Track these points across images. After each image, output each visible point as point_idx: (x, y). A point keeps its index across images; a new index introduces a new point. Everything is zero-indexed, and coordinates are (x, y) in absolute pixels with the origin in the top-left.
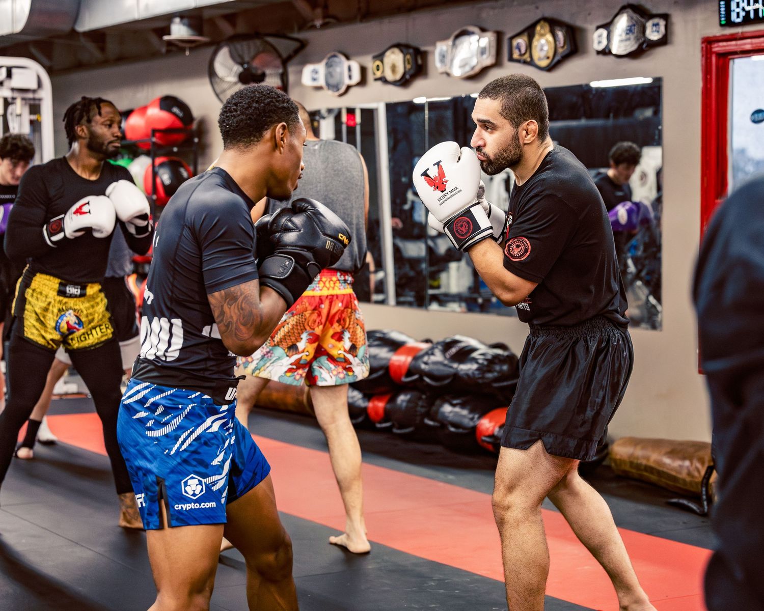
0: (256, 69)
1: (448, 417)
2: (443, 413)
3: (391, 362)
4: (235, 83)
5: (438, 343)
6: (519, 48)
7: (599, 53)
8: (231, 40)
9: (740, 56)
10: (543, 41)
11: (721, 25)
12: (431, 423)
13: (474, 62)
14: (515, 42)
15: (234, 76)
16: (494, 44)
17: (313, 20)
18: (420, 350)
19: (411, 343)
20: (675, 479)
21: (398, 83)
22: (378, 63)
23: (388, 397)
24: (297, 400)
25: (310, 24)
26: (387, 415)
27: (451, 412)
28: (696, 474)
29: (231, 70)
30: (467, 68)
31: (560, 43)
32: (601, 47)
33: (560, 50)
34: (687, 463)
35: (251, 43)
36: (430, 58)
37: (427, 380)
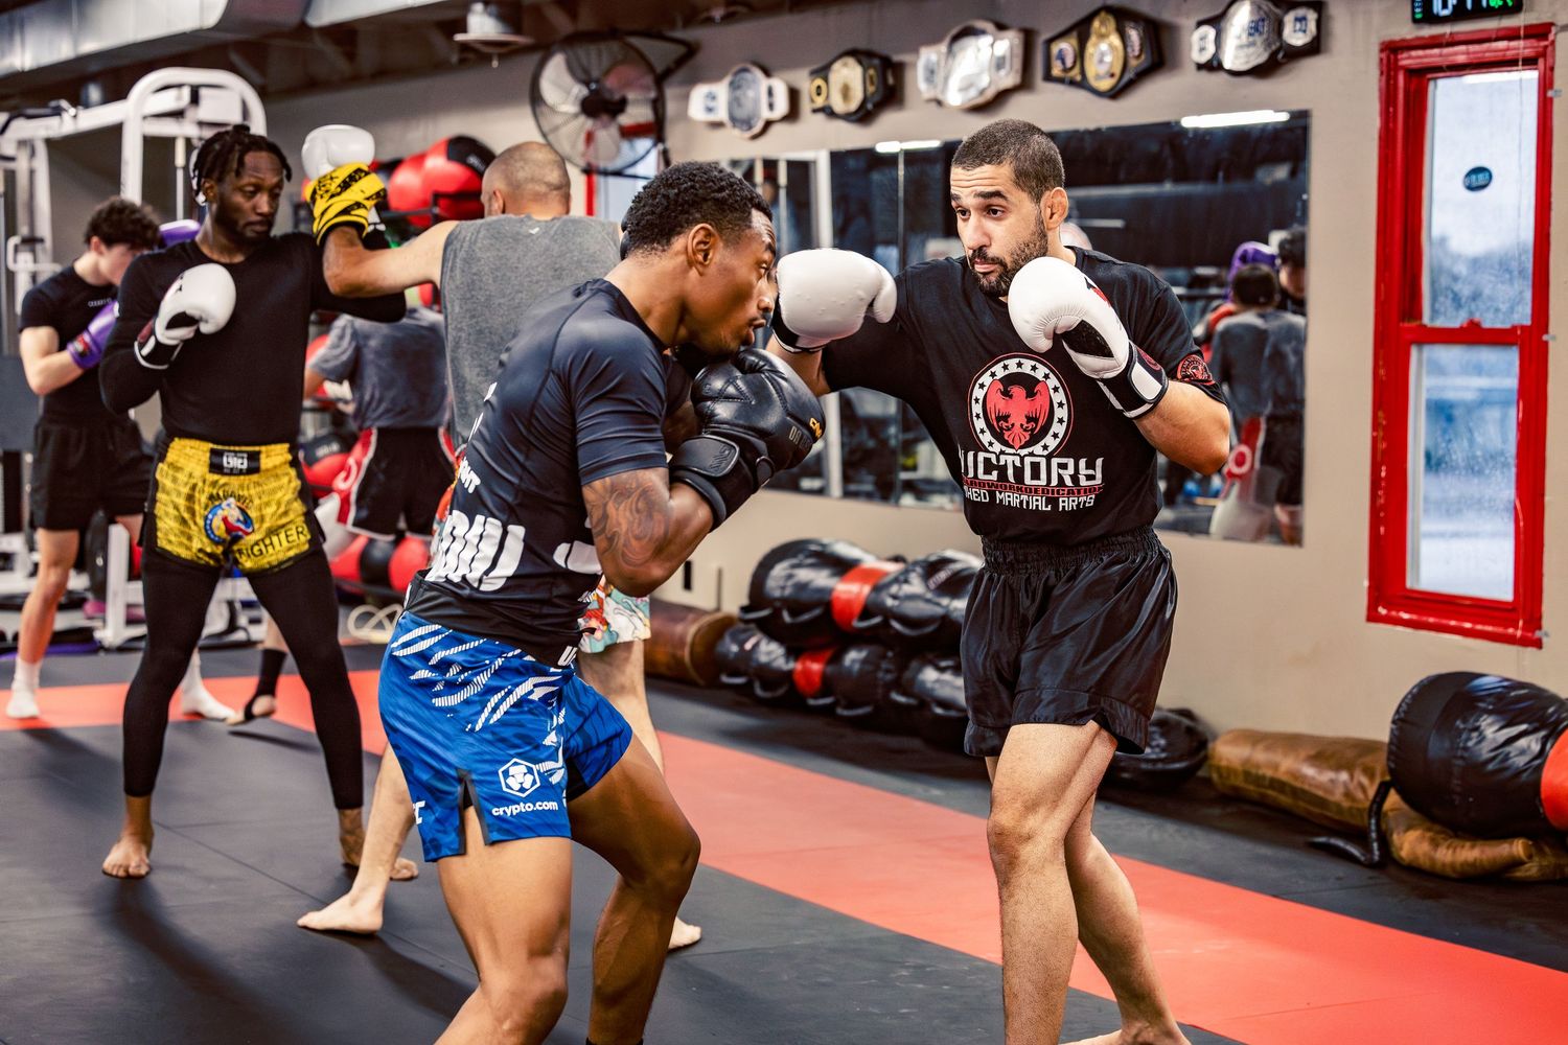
0: (611, 91)
1: (933, 689)
2: (923, 683)
3: (835, 594)
4: (576, 116)
5: (916, 563)
6: (1062, 59)
7: (1200, 67)
8: (570, 42)
9: (1448, 74)
10: (1104, 46)
11: (1415, 21)
12: (901, 699)
13: (984, 81)
14: (1055, 48)
15: (574, 104)
16: (1019, 51)
17: (708, 9)
18: (886, 574)
19: (870, 562)
20: (1322, 803)
21: (854, 117)
22: (819, 82)
23: (828, 654)
24: (674, 656)
25: (705, 15)
26: (827, 685)
27: (937, 681)
28: (1360, 795)
29: (568, 93)
30: (973, 93)
31: (1133, 51)
32: (1204, 58)
33: (1133, 63)
34: (1344, 776)
35: (603, 46)
36: (908, 75)
37: (896, 625)
